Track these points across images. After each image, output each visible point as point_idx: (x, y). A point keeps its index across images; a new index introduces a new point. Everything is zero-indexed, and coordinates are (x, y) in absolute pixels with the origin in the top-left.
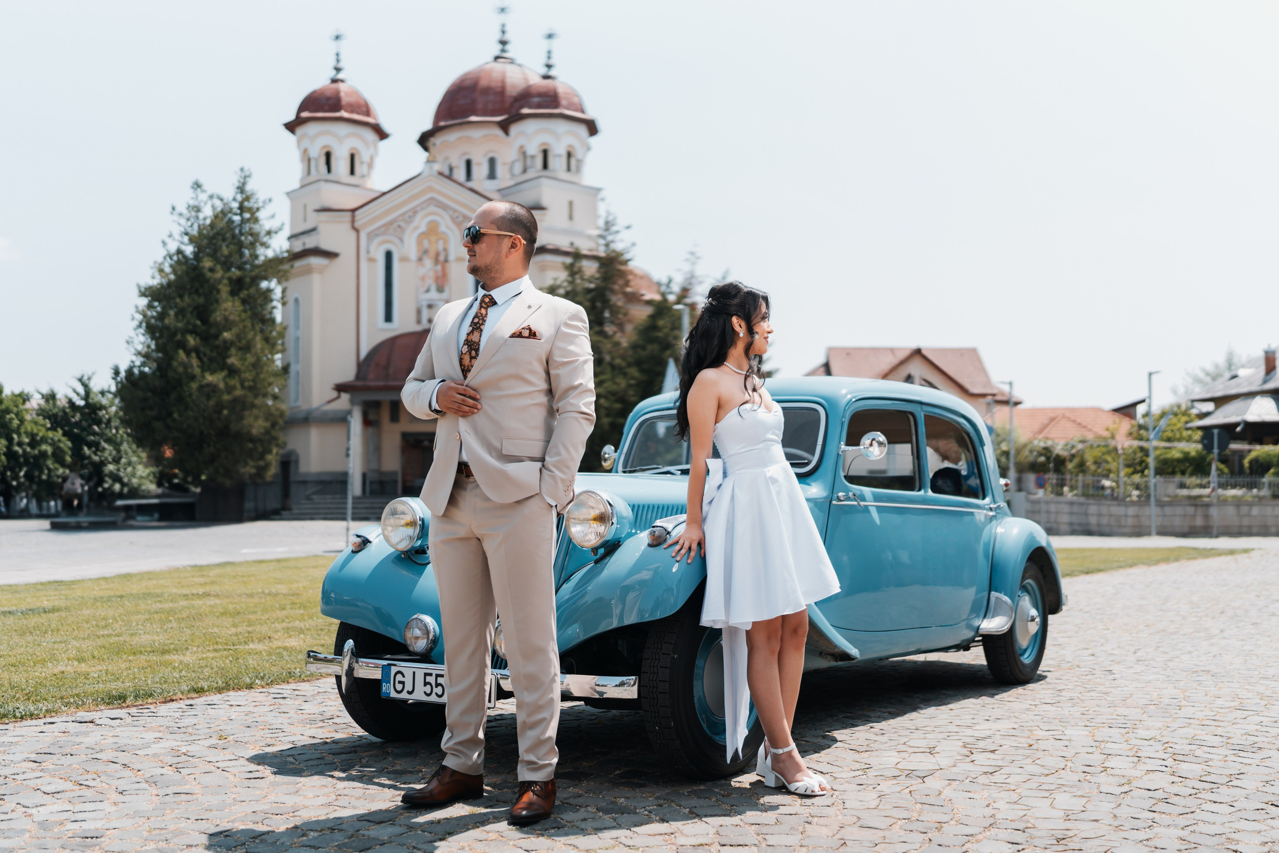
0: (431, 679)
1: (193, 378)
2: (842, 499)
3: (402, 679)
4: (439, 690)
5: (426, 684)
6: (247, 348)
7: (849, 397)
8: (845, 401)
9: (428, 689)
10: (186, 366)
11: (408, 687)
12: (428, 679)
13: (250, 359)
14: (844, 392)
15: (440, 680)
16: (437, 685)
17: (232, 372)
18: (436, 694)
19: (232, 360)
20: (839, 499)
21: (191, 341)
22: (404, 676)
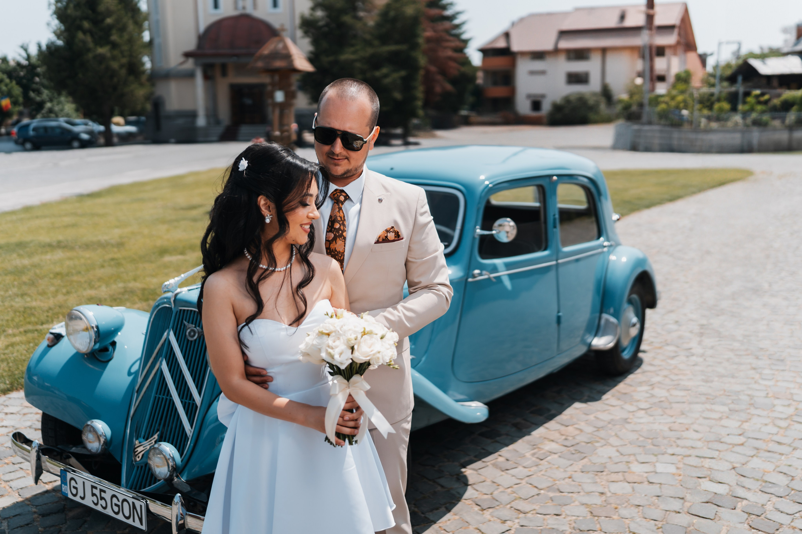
0: (97, 492)
1: (89, 50)
2: (476, 275)
3: (75, 485)
4: (103, 503)
5: (93, 495)
6: (122, 29)
7: (487, 183)
8: (481, 188)
9: (95, 499)
10: (84, 42)
11: (81, 493)
12: (95, 491)
13: (126, 36)
14: (482, 177)
15: (103, 495)
16: (102, 498)
17: (114, 46)
18: (101, 505)
19: (114, 37)
20: (474, 276)
21: (86, 25)
22: (76, 483)
